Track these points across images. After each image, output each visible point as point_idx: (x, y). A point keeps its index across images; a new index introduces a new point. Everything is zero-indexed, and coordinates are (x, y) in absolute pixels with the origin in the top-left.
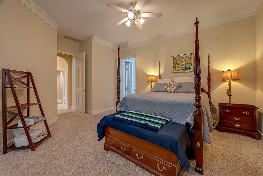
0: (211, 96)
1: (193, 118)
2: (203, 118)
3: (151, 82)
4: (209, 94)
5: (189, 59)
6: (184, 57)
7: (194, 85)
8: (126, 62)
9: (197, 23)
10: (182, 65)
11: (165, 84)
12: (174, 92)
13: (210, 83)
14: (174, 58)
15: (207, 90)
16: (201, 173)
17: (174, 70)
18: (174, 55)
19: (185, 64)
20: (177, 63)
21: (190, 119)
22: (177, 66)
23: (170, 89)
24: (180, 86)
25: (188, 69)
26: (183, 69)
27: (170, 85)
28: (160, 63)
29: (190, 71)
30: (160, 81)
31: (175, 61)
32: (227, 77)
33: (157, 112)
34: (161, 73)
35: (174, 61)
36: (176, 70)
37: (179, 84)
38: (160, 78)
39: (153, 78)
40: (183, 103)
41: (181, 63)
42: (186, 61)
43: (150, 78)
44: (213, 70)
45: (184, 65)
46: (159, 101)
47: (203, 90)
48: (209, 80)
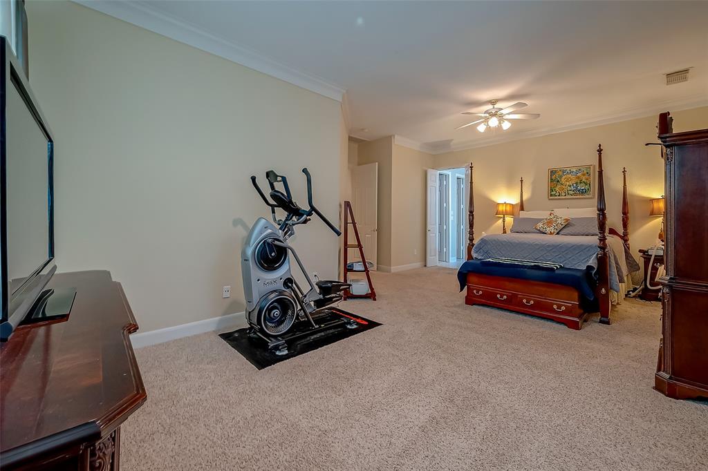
0: (629, 242)
1: (596, 261)
2: (610, 261)
3: (502, 216)
4: (625, 238)
5: (584, 175)
6: (574, 170)
7: (596, 223)
8: (440, 174)
9: (600, 151)
10: (570, 186)
11: (540, 220)
12: (558, 233)
13: (627, 218)
14: (553, 172)
15: (621, 231)
16: (608, 323)
17: (552, 193)
18: (554, 166)
19: (577, 183)
20: (558, 181)
21: (592, 262)
22: (559, 186)
23: (551, 229)
24: (568, 224)
25: (582, 193)
26: (572, 193)
27: (550, 222)
28: (522, 181)
29: (588, 196)
30: (523, 214)
31: (555, 178)
32: (659, 209)
33: (541, 258)
34: (524, 199)
35: (553, 177)
36: (557, 194)
37: (567, 220)
38: (522, 209)
39: (508, 208)
40: (582, 245)
41: (568, 182)
42: (578, 178)
43: (501, 208)
44: (633, 196)
45: (575, 185)
46: (544, 243)
47: (612, 232)
48: (625, 213)
